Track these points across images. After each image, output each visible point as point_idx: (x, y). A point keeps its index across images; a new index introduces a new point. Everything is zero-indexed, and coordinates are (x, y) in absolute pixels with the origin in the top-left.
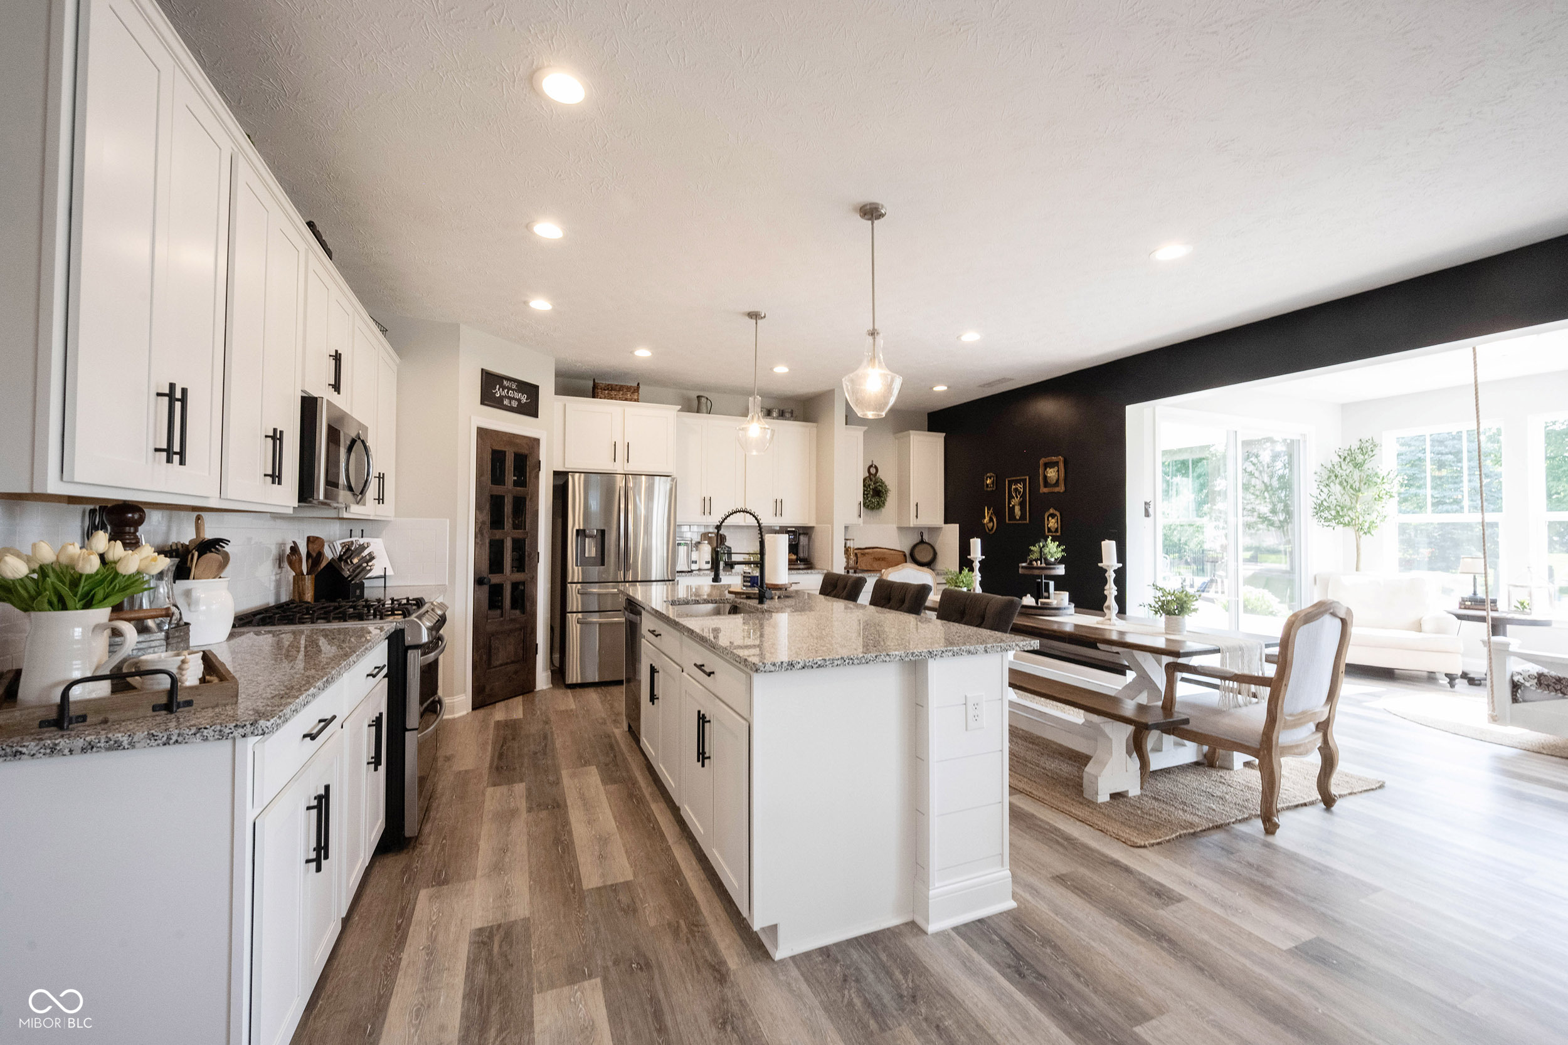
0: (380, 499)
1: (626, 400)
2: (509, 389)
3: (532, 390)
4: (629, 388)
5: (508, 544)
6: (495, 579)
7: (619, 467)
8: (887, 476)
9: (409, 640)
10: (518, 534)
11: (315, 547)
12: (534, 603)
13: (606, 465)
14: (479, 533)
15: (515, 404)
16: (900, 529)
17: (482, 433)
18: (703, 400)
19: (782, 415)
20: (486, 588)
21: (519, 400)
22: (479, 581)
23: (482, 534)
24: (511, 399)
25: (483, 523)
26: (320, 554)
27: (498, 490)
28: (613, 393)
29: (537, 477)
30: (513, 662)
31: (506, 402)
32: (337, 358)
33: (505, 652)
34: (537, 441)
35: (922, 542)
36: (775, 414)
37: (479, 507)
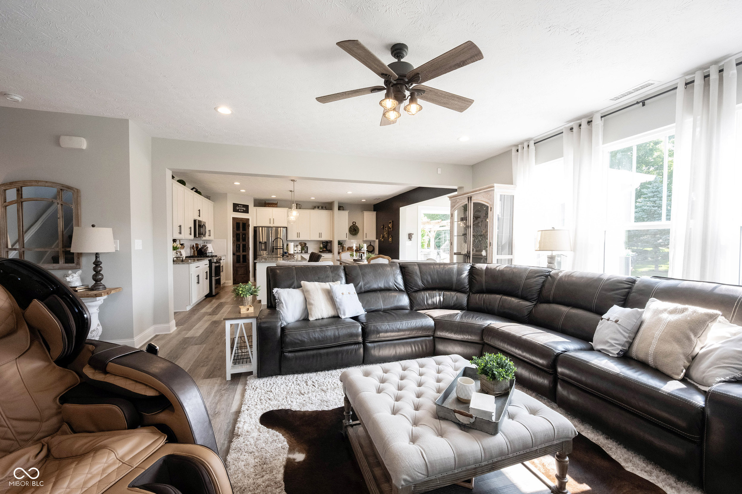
0: (210, 235)
1: (273, 207)
2: (240, 207)
3: (247, 207)
4: (274, 204)
5: (241, 245)
6: (238, 254)
7: (271, 225)
8: (358, 225)
9: (212, 261)
10: (244, 243)
11: (197, 245)
12: (249, 260)
13: (268, 225)
14: (233, 243)
15: (242, 210)
16: (363, 241)
17: (234, 218)
18: (298, 205)
19: (322, 208)
20: (235, 256)
21: (243, 210)
22: (234, 254)
23: (234, 243)
24: (241, 209)
25: (234, 240)
26: (198, 247)
27: (238, 232)
28: (270, 205)
29: (249, 229)
30: (243, 274)
31: (240, 210)
32: (199, 210)
33: (241, 271)
34: (249, 219)
35: (370, 245)
36: (320, 208)
37: (233, 237)
